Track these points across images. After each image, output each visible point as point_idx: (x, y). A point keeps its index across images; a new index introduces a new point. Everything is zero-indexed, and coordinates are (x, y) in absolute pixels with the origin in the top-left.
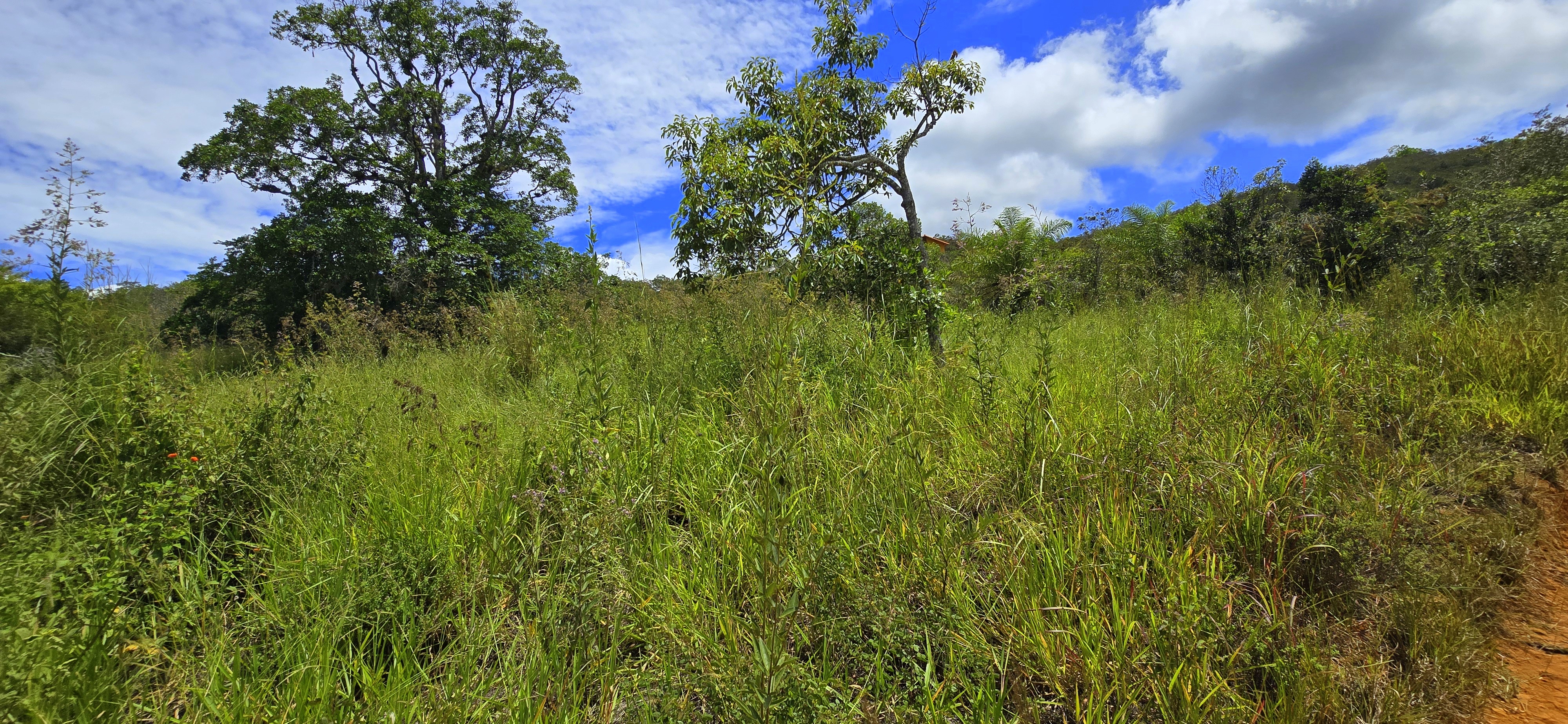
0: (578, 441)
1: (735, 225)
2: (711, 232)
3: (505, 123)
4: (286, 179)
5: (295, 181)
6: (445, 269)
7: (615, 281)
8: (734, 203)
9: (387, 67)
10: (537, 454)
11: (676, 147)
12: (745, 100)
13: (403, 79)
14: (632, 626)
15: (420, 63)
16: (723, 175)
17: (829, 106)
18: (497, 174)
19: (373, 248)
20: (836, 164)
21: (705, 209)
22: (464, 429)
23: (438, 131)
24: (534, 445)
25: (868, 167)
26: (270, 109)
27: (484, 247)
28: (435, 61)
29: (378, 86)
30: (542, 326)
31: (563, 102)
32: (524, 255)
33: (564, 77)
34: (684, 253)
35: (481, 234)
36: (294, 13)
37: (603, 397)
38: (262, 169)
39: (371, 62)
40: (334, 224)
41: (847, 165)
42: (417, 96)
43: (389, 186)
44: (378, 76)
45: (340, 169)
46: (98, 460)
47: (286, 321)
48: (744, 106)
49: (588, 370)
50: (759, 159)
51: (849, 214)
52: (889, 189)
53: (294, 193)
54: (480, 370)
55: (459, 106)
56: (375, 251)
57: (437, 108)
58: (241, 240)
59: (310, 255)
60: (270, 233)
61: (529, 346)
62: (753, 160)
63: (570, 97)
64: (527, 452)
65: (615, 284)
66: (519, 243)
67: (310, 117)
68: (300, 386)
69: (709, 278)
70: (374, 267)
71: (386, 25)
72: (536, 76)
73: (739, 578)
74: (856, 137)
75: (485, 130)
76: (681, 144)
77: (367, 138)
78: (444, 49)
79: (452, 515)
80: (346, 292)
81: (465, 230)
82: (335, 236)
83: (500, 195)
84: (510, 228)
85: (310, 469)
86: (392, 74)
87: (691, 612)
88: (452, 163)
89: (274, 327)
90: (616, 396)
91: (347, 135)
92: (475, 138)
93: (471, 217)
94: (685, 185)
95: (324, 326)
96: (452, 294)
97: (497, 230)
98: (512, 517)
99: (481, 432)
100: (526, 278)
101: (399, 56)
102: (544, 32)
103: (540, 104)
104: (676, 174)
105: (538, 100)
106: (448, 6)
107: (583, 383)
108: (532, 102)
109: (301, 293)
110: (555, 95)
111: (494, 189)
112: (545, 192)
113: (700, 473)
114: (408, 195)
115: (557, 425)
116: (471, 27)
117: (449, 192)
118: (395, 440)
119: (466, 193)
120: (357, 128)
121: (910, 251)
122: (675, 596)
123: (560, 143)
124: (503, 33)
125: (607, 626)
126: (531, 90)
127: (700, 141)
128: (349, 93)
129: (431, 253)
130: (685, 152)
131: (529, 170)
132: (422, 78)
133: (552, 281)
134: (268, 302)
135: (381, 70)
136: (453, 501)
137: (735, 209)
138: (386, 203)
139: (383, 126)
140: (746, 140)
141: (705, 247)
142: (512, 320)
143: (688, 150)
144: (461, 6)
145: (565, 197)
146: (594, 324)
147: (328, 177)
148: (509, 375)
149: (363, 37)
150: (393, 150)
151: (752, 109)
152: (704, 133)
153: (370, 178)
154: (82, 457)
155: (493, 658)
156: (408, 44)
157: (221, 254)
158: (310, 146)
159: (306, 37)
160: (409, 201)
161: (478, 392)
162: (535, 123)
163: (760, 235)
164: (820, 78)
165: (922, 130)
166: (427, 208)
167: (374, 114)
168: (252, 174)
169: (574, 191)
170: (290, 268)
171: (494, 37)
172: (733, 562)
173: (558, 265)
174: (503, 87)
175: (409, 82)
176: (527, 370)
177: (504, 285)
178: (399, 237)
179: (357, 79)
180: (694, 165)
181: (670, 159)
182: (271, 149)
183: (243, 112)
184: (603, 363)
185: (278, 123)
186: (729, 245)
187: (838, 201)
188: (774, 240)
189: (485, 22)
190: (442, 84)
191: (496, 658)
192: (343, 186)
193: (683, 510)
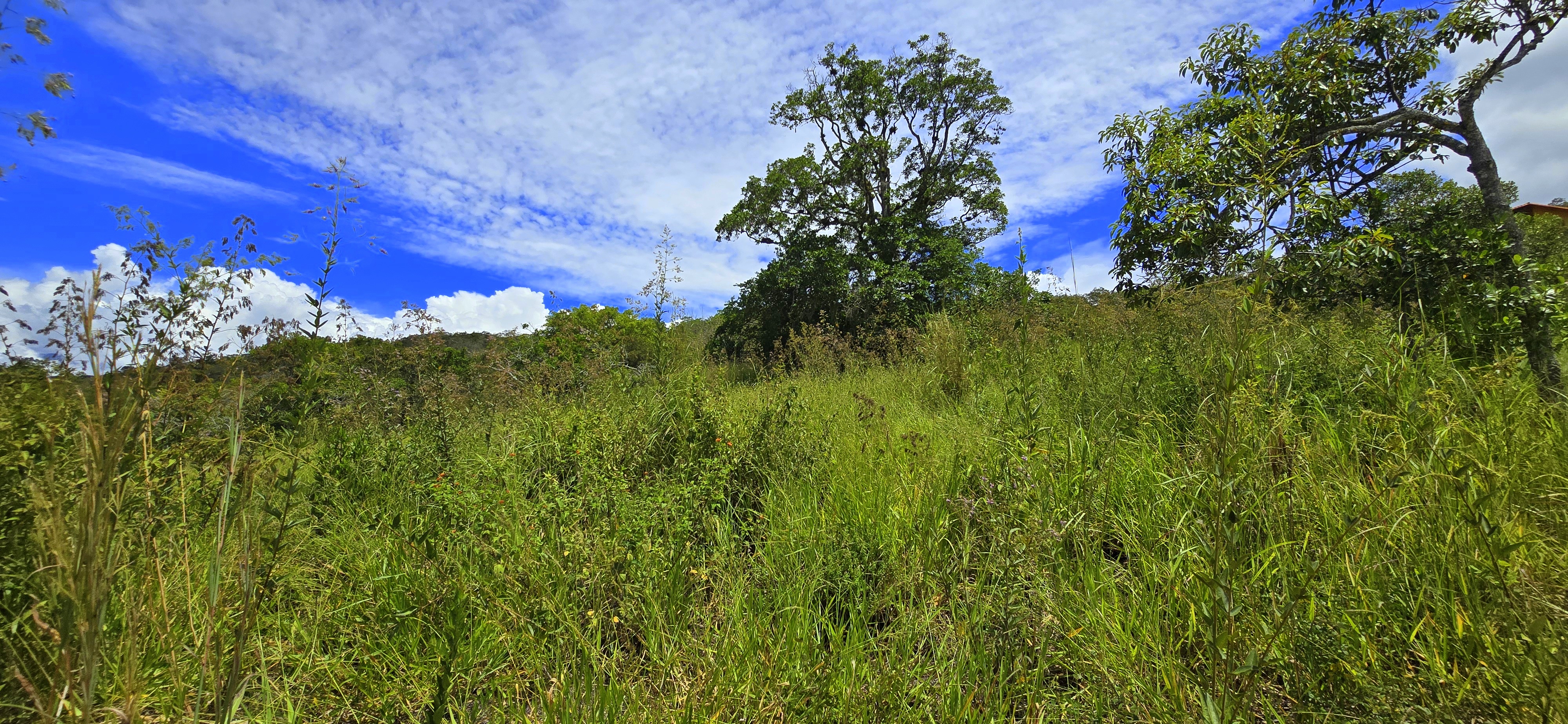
0: (1006, 459)
1: (1192, 227)
2: (1159, 237)
3: (940, 156)
4: (776, 232)
5: (783, 235)
6: (889, 296)
7: (1046, 298)
8: (1191, 201)
9: (846, 128)
10: (967, 467)
11: (1116, 150)
12: (1204, 80)
13: (857, 135)
14: (1061, 654)
15: (871, 119)
16: (1174, 172)
17: (1331, 59)
18: (932, 204)
19: (835, 281)
20: (1346, 132)
21: (1152, 213)
22: (904, 438)
23: (884, 174)
24: (965, 459)
25: (1404, 126)
26: (768, 180)
27: (921, 273)
28: (882, 114)
29: (839, 146)
30: (972, 346)
31: (994, 124)
32: (956, 278)
33: (996, 100)
34: (1125, 264)
35: (918, 261)
36: (784, 101)
37: (1033, 417)
38: (762, 227)
39: (835, 127)
40: (807, 264)
41: (1363, 131)
42: (868, 147)
43: (846, 227)
44: (839, 137)
45: (812, 219)
46: (675, 440)
47: (777, 344)
48: (1203, 87)
49: (1016, 389)
50: (1224, 146)
51: (1370, 194)
52: (1443, 150)
53: (782, 243)
54: (916, 386)
55: (901, 148)
56: (836, 284)
57: (884, 154)
58: (749, 282)
59: (791, 290)
60: (767, 276)
61: (959, 365)
62: (1215, 147)
63: (1002, 118)
64: (958, 463)
65: (1046, 301)
66: (951, 267)
67: (793, 181)
68: (788, 395)
69: (1156, 289)
70: (835, 297)
71: (846, 93)
72: (968, 107)
73: (1190, 633)
74: (1381, 90)
75: (923, 166)
76: (1122, 145)
77: (831, 191)
78: (889, 102)
79: (894, 513)
80: (815, 319)
81: (905, 259)
82: (808, 274)
83: (935, 224)
84: (943, 253)
85: (794, 461)
86: (850, 133)
87: (1128, 656)
88: (895, 201)
89: (768, 347)
90: (1045, 416)
91: (817, 191)
92: (914, 175)
93: (910, 246)
94: (1127, 189)
95: (801, 347)
96: (896, 317)
97: (932, 256)
98: (945, 522)
99: (917, 442)
100: (958, 299)
101: (855, 116)
102: (977, 61)
103: (973, 131)
104: (1118, 176)
105: (970, 128)
106: (893, 63)
107: (1011, 401)
108: (965, 131)
109: (784, 321)
110: (986, 120)
111: (930, 219)
112: (975, 215)
113: (1142, 507)
114: (860, 233)
115: (986, 441)
116: (911, 77)
117: (893, 226)
118: (851, 443)
119: (906, 225)
120: (825, 183)
121: (1486, 233)
122: (1110, 636)
123: (991, 165)
124: (939, 74)
125: (1033, 647)
126: (964, 120)
127: (1145, 138)
128: (819, 156)
129: (878, 281)
130: (1128, 153)
131: (961, 196)
132: (872, 131)
133: (982, 301)
134: (763, 329)
135: (841, 131)
136: (895, 501)
137: (1191, 209)
138: (844, 242)
139: (843, 178)
140: (1207, 125)
141: (1152, 255)
142: (945, 341)
143: (1131, 150)
144: (903, 60)
145: (995, 217)
146: (1023, 343)
147: (804, 227)
148: (941, 392)
149: (829, 108)
150: (849, 197)
151: (1215, 89)
152: (1150, 128)
153: (833, 223)
154: (668, 438)
155: (927, 647)
156: (861, 105)
157: (737, 292)
158: (792, 204)
159: (791, 119)
160: (861, 238)
161: (915, 407)
162: (968, 150)
163: (1226, 233)
164: (1318, 26)
165: (1507, 59)
166: (875, 243)
167: (837, 169)
168: (756, 232)
169: (1004, 210)
170: (778, 301)
171: (931, 79)
172: (1182, 614)
173: (987, 285)
174: (938, 124)
175: (862, 137)
176: (958, 388)
177: (938, 307)
178: (853, 270)
179: (825, 143)
180: (1138, 165)
181: (1109, 163)
182: (768, 210)
183: (752, 185)
184: (1032, 382)
185: (773, 190)
186: (1184, 250)
187: (1348, 178)
188: (1247, 238)
189: (925, 68)
190: (888, 132)
191: (929, 648)
192: (814, 232)
193: (1121, 545)
